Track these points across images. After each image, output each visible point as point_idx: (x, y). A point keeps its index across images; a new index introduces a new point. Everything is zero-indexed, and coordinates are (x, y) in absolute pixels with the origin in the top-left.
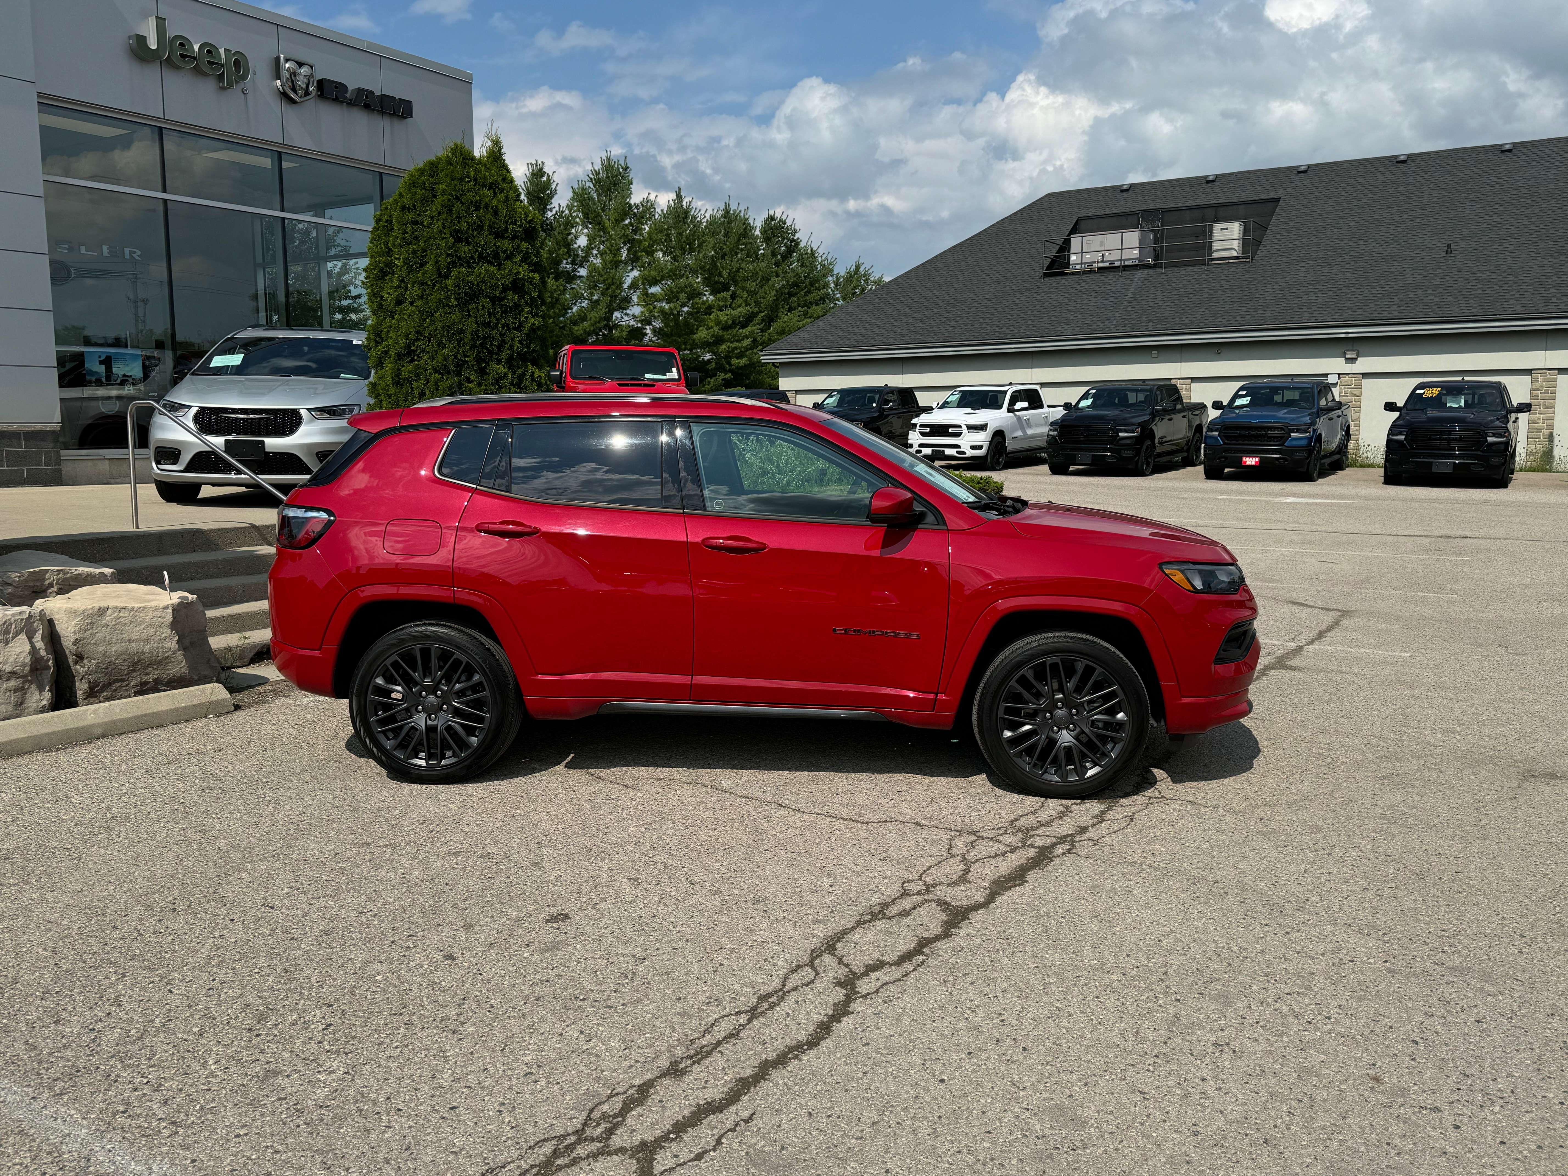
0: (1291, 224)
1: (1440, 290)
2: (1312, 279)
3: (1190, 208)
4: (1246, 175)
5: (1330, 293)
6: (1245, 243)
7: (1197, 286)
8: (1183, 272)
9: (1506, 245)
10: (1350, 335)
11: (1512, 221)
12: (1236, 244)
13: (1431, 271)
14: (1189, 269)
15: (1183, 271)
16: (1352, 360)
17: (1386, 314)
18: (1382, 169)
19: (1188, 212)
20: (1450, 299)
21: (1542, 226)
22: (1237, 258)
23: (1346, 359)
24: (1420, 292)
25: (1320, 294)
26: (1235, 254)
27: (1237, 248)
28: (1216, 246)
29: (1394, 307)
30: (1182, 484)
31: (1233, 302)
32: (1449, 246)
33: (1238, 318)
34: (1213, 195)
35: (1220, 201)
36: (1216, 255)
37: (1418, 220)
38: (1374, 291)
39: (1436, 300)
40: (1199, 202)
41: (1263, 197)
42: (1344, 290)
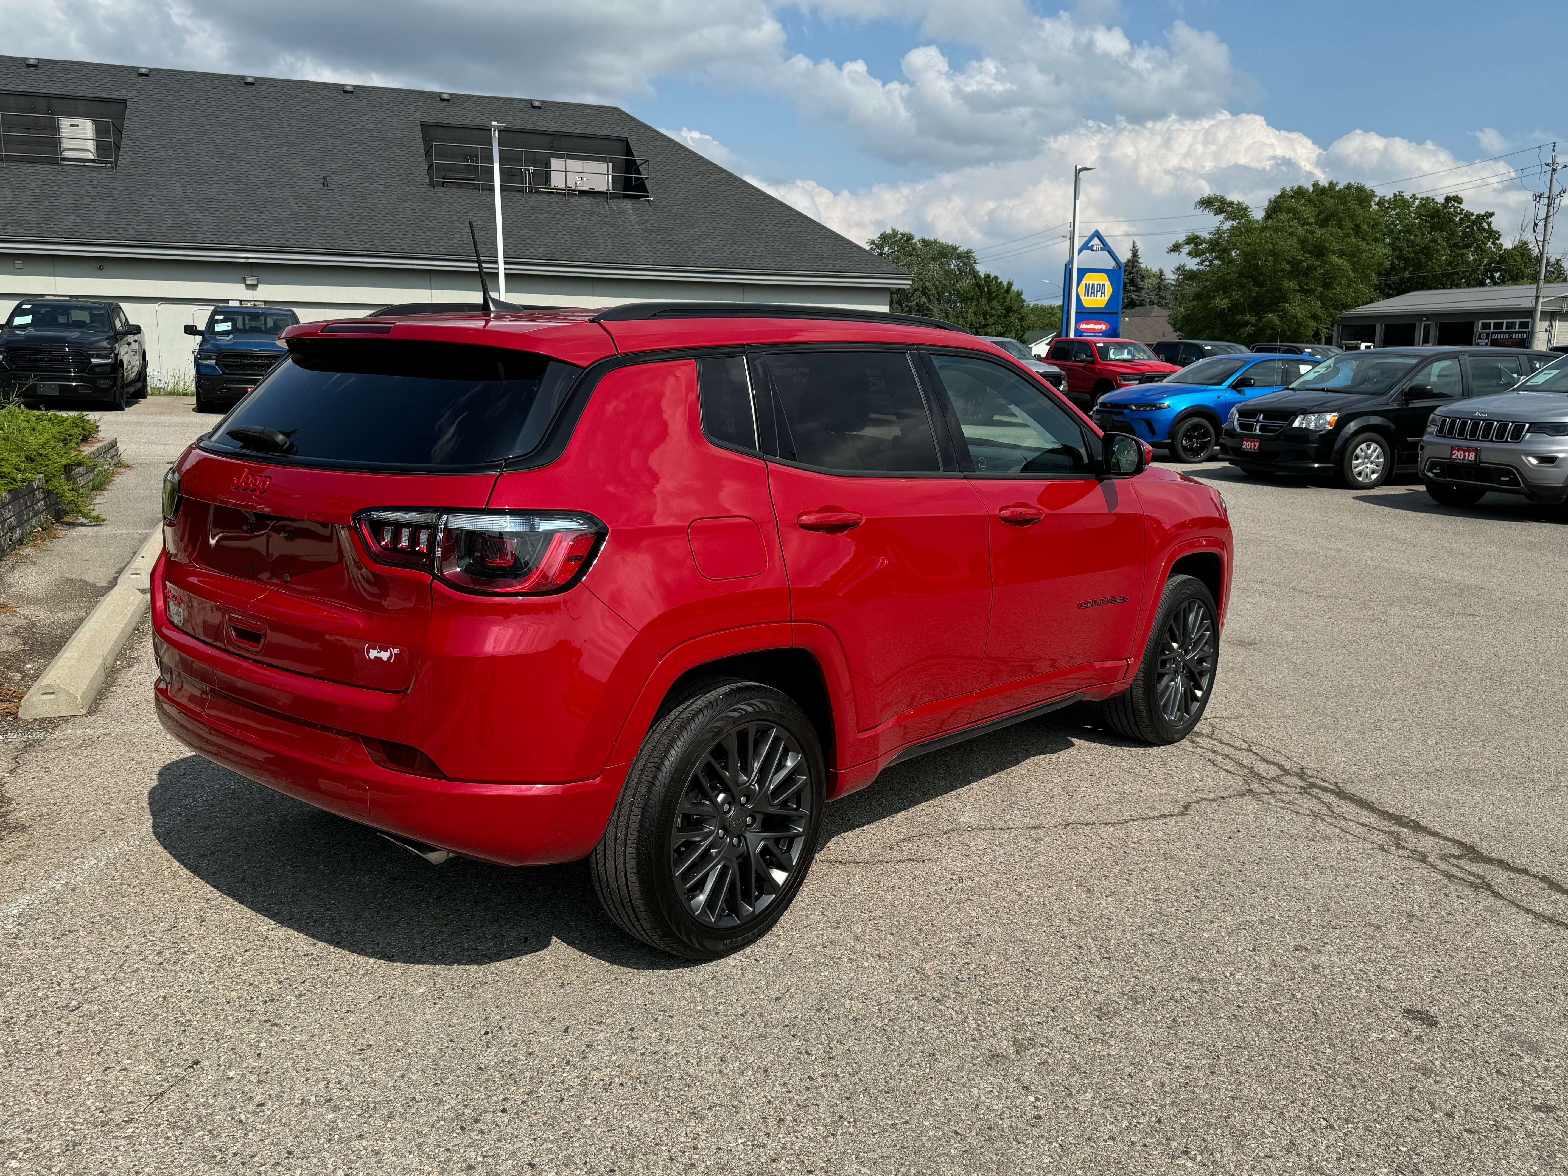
0: (149, 132)
1: (328, 222)
2: (193, 196)
3: (15, 94)
4: (75, 66)
5: (218, 214)
6: (99, 146)
7: (56, 188)
8: (32, 170)
9: (376, 185)
10: (250, 261)
11: (373, 161)
12: (91, 145)
13: (314, 202)
14: (40, 167)
15: (32, 168)
16: (253, 287)
17: (282, 241)
18: (231, 88)
19: (12, 97)
20: (341, 232)
21: (402, 171)
22: (93, 161)
23: (246, 285)
24: (310, 222)
25: (206, 213)
26: (91, 156)
27: (92, 150)
28: (66, 144)
29: (289, 235)
30: (142, 418)
31: (109, 213)
32: (325, 178)
33: (121, 231)
34: (41, 82)
35: (52, 91)
36: (66, 154)
37: (285, 148)
38: (264, 216)
39: (328, 231)
40: (22, 88)
41: (105, 96)
42: (231, 211)
